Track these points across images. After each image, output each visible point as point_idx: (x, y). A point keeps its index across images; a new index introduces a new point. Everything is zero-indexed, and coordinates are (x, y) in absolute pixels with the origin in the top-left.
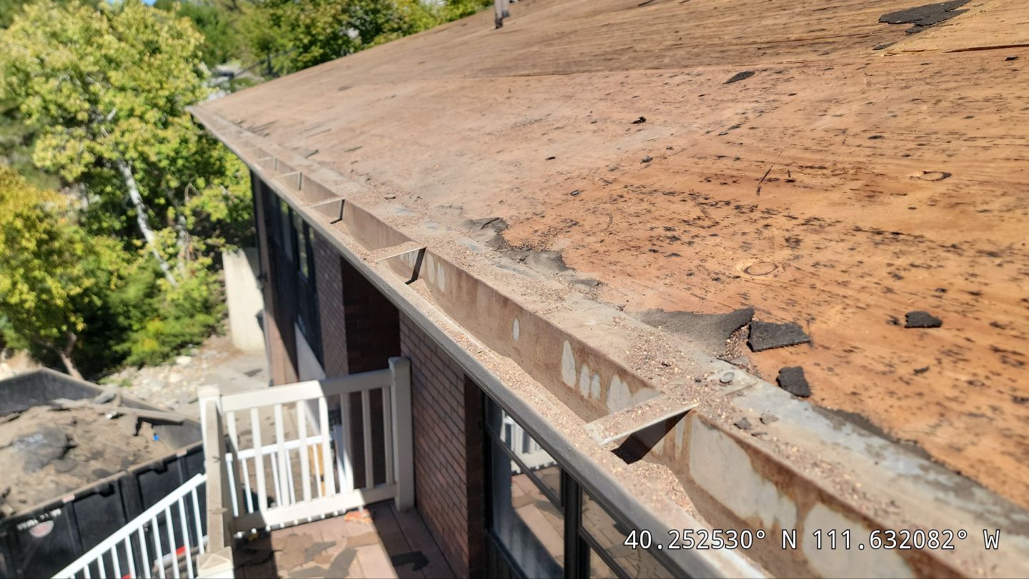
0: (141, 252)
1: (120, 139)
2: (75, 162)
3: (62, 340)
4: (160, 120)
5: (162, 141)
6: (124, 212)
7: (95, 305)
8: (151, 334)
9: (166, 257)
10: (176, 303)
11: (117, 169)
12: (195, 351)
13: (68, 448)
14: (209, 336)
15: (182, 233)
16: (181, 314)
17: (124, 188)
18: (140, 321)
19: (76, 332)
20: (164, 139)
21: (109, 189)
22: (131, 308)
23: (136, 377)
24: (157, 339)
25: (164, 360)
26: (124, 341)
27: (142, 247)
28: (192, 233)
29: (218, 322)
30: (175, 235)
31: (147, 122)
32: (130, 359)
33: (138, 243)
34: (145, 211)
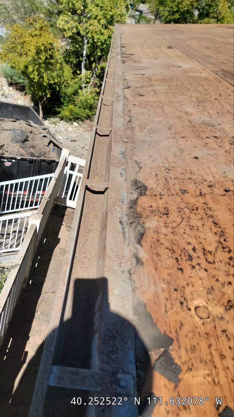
0: (78, 76)
1: (88, 27)
2: (70, 30)
3: (41, 98)
4: (105, 24)
5: (102, 34)
6: (78, 58)
7: (57, 89)
8: (69, 109)
9: (85, 82)
10: (82, 101)
11: (83, 39)
12: (80, 122)
13: (26, 140)
14: (87, 119)
15: (94, 75)
16: (82, 107)
17: (82, 47)
18: (68, 103)
19: (46, 97)
20: (103, 33)
21: (77, 46)
22: (66, 96)
23: (58, 123)
24: (70, 112)
25: (69, 121)
26: (60, 108)
27: (79, 74)
28: (97, 76)
29: (92, 116)
30: (92, 74)
31: (100, 24)
32: (59, 115)
33: (79, 72)
34: (86, 60)
